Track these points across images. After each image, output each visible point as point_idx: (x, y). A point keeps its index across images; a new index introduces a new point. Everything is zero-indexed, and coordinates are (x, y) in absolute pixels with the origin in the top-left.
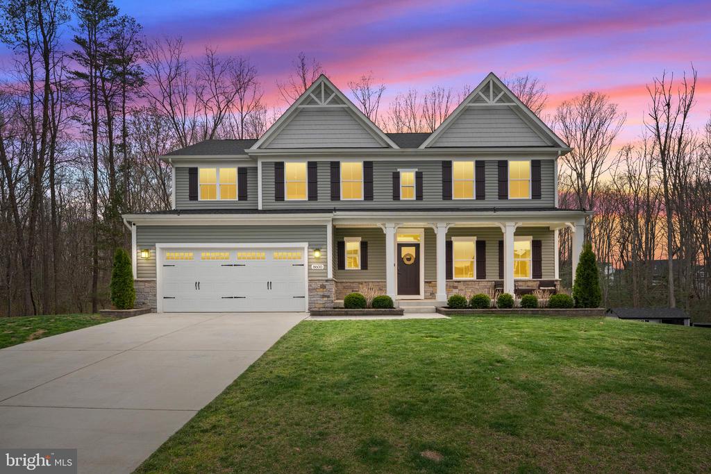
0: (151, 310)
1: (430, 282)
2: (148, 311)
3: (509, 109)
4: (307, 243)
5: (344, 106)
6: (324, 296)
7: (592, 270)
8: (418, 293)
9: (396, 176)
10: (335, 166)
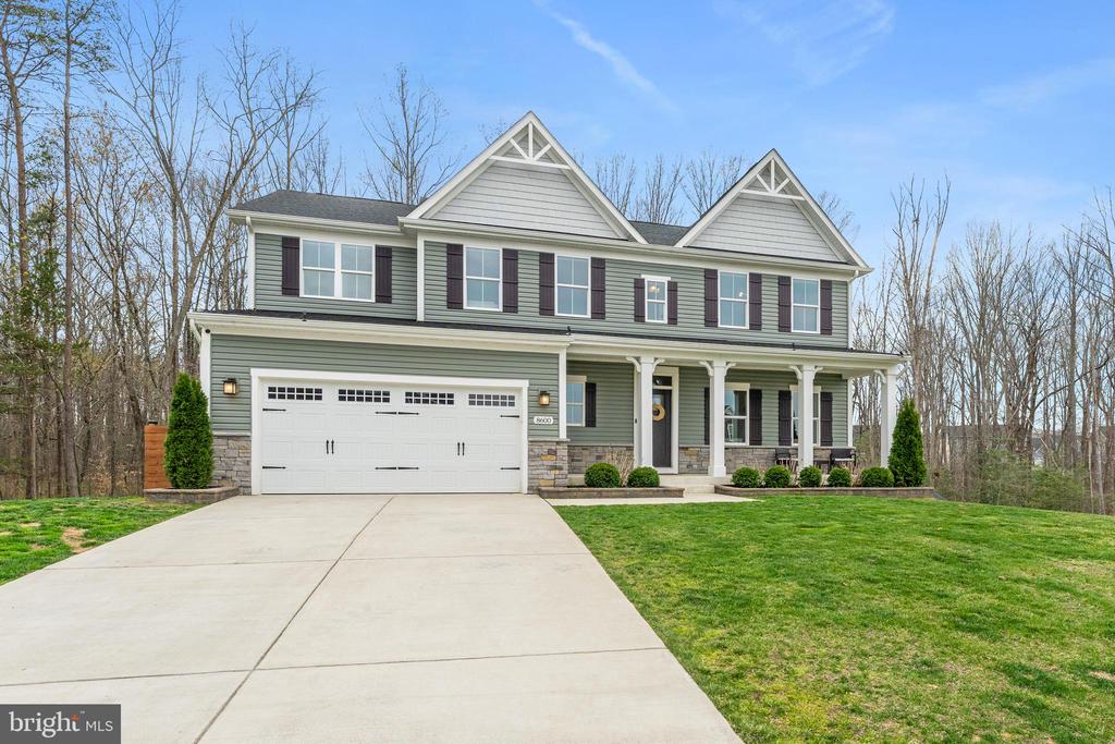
0: (242, 490)
1: (687, 448)
3: (793, 204)
4: (527, 382)
5: (566, 167)
6: (553, 468)
7: (916, 436)
8: (669, 464)
9: (639, 285)
10: (546, 260)
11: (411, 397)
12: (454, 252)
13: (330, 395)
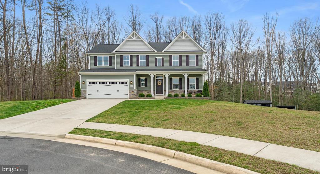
0: (85, 98)
2: (84, 98)
3: (189, 40)
4: (129, 80)
5: (141, 39)
6: (133, 94)
8: (162, 94)
9: (156, 59)
10: (138, 56)
11: (110, 83)
12: (121, 56)
13: (98, 83)
